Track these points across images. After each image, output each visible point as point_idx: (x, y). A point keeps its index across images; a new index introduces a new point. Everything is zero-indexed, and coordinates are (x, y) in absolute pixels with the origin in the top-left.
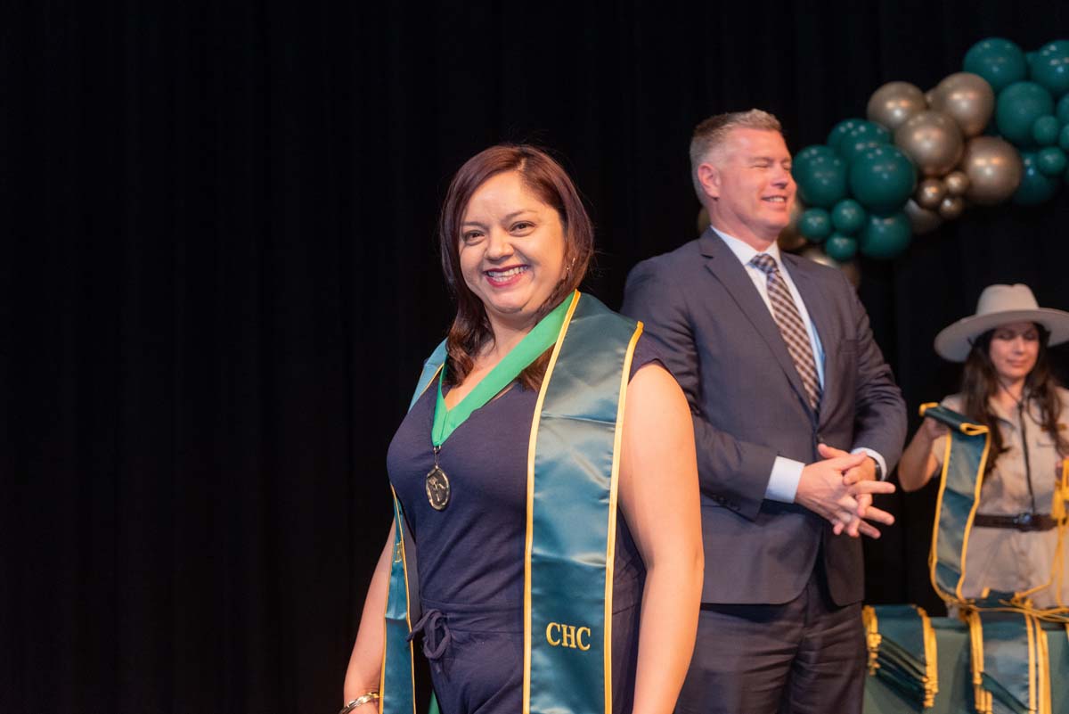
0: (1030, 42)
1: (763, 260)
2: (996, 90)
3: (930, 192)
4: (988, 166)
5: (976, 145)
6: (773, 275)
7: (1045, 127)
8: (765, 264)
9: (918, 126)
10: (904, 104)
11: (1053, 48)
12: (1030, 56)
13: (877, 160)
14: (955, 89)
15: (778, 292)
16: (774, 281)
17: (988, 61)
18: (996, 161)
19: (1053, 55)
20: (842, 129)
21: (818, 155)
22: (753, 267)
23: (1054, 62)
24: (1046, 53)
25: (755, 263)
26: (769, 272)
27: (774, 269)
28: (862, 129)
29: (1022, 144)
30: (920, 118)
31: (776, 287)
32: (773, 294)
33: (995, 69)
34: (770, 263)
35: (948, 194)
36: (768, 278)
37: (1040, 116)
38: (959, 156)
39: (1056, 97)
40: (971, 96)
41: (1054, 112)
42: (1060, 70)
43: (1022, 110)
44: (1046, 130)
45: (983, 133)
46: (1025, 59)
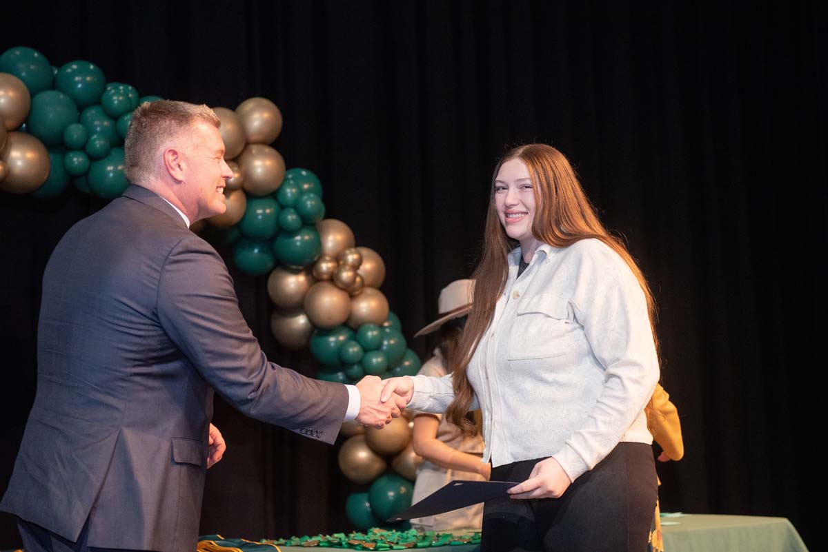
0: (57, 58)
2: (33, 92)
4: (22, 158)
5: (14, 138)
7: (75, 133)
11: (75, 67)
12: (56, 70)
17: (21, 66)
18: (30, 155)
23: (77, 79)
24: (69, 70)
29: (54, 145)
37: (71, 123)
38: (3, 146)
39: (80, 107)
40: (11, 94)
41: (79, 120)
42: (80, 86)
43: (51, 116)
44: (75, 136)
45: (17, 129)
46: (52, 72)
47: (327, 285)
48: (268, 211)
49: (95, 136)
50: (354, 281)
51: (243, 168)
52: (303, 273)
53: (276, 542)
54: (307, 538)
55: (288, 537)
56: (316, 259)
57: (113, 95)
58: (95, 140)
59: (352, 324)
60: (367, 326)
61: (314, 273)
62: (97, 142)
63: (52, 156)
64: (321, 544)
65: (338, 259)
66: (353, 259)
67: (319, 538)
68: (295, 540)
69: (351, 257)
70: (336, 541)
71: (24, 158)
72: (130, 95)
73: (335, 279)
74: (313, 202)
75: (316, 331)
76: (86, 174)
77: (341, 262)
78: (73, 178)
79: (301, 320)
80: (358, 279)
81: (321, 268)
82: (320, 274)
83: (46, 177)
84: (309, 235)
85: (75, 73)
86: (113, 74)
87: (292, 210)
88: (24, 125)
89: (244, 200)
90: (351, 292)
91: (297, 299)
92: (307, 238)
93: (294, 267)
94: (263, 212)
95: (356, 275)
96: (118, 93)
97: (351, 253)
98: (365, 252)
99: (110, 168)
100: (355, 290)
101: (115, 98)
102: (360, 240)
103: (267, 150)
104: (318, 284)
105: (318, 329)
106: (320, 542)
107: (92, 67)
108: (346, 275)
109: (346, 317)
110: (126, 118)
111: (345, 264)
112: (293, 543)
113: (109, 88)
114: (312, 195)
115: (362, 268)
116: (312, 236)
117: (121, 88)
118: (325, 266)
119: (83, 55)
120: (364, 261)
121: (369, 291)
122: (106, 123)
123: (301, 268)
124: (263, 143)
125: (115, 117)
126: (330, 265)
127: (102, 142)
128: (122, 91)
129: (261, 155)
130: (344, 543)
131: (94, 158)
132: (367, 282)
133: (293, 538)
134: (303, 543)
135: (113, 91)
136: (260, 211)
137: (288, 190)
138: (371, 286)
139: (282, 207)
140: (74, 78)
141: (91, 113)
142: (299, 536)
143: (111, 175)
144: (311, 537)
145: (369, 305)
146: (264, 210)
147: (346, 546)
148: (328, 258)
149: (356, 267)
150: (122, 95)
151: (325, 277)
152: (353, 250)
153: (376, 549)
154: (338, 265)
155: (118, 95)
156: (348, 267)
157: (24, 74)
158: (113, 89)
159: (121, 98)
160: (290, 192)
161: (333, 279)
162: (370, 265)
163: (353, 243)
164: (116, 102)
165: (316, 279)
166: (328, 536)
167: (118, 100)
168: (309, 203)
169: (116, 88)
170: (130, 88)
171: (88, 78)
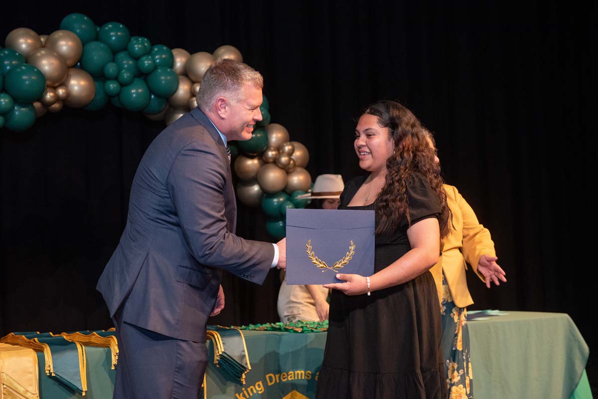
0: (99, 20)
2: (84, 42)
3: (49, 96)
4: (77, 85)
5: (72, 72)
7: (111, 69)
9: (43, 56)
10: (29, 41)
11: (110, 26)
12: (99, 28)
13: (23, 72)
14: (60, 39)
17: (76, 26)
18: (83, 83)
19: (111, 30)
23: (112, 34)
24: (107, 28)
28: (6, 52)
29: (98, 76)
30: (43, 52)
35: (57, 99)
37: (108, 62)
38: (65, 77)
39: (114, 52)
40: (70, 43)
41: (114, 60)
42: (114, 38)
43: (96, 58)
44: (111, 71)
45: (74, 66)
46: (96, 30)
47: (272, 166)
49: (124, 71)
50: (289, 163)
52: (257, 158)
53: (240, 328)
54: (259, 325)
55: (247, 325)
56: (265, 149)
57: (135, 44)
58: (123, 73)
59: (288, 191)
60: (298, 191)
61: (264, 158)
62: (125, 74)
63: (96, 83)
64: (268, 329)
65: (279, 149)
66: (289, 149)
67: (268, 325)
68: (252, 326)
69: (287, 148)
70: (278, 327)
71: (79, 85)
72: (146, 44)
73: (277, 161)
75: (265, 195)
76: (118, 95)
77: (281, 151)
78: (110, 97)
79: (256, 188)
80: (292, 162)
81: (268, 155)
82: (267, 158)
83: (93, 97)
84: (260, 133)
86: (135, 31)
88: (79, 64)
90: (287, 170)
91: (253, 174)
92: (259, 135)
93: (251, 154)
95: (290, 159)
96: (138, 43)
97: (288, 145)
98: (296, 144)
99: (133, 91)
100: (289, 169)
101: (136, 46)
102: (292, 137)
104: (267, 165)
105: (266, 194)
106: (267, 327)
107: (121, 26)
108: (284, 159)
109: (284, 186)
110: (143, 59)
111: (283, 152)
112: (250, 328)
113: (132, 40)
115: (294, 154)
116: (262, 134)
117: (140, 39)
118: (271, 154)
119: (115, 18)
120: (295, 151)
121: (299, 169)
122: (130, 62)
123: (255, 155)
125: (136, 58)
126: (274, 153)
127: (128, 74)
128: (140, 42)
130: (282, 328)
131: (123, 85)
132: (297, 164)
133: (250, 325)
134: (257, 329)
135: (135, 42)
138: (301, 166)
140: (110, 33)
141: (121, 56)
142: (254, 324)
143: (134, 95)
144: (262, 324)
145: (298, 179)
147: (283, 330)
148: (272, 148)
149: (290, 154)
150: (140, 44)
151: (271, 160)
152: (288, 143)
153: (302, 332)
154: (279, 153)
155: (138, 45)
156: (285, 154)
157: (78, 31)
158: (135, 40)
159: (140, 46)
161: (276, 162)
162: (299, 153)
163: (289, 139)
164: (137, 48)
165: (265, 162)
166: (272, 324)
167: (138, 47)
169: (137, 40)
170: (146, 39)
171: (119, 34)
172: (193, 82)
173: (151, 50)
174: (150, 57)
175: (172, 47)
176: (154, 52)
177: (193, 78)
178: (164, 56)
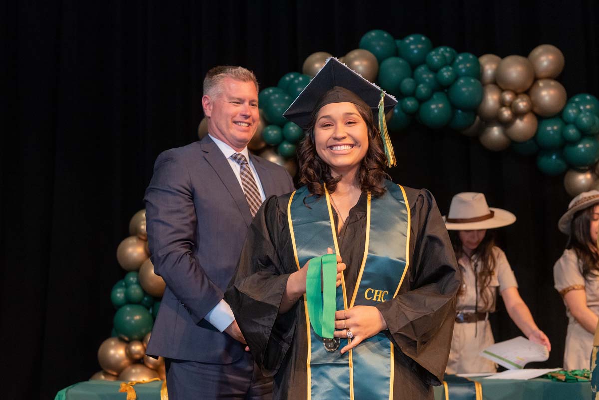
0: (399, 34)
1: (239, 157)
2: (380, 60)
6: (244, 166)
7: (408, 84)
8: (240, 159)
11: (412, 39)
12: (398, 42)
14: (356, 59)
15: (246, 176)
16: (245, 169)
17: (374, 43)
20: (287, 79)
21: (274, 93)
22: (232, 160)
23: (412, 47)
24: (407, 42)
25: (234, 158)
26: (242, 164)
27: (245, 162)
28: (301, 79)
31: (245, 173)
32: (243, 177)
33: (378, 49)
34: (243, 159)
36: (241, 167)
37: (404, 78)
39: (413, 66)
40: (365, 63)
41: (412, 76)
42: (416, 52)
44: (408, 87)
46: (395, 44)
48: (555, 128)
49: (421, 86)
51: (533, 98)
52: (589, 172)
56: (596, 161)
57: (433, 56)
58: (422, 88)
61: (597, 172)
62: (423, 90)
72: (447, 55)
74: (588, 119)
76: (417, 112)
84: (589, 144)
85: (412, 43)
87: (572, 126)
89: (535, 121)
92: (587, 146)
93: (582, 168)
94: (551, 128)
96: (437, 54)
99: (434, 107)
103: (552, 83)
107: (423, 39)
110: (442, 71)
113: (432, 52)
114: (588, 114)
116: (592, 144)
117: (442, 50)
122: (431, 76)
123: (586, 168)
124: (550, 78)
125: (435, 70)
127: (426, 89)
128: (440, 53)
129: (546, 87)
131: (422, 101)
135: (434, 53)
136: (549, 128)
137: (570, 111)
139: (566, 123)
140: (410, 46)
141: (422, 69)
143: (436, 111)
146: (552, 127)
150: (439, 55)
155: (436, 57)
158: (435, 51)
160: (571, 112)
164: (436, 60)
168: (584, 119)
169: (438, 51)
171: (420, 46)
172: (502, 91)
173: (454, 60)
174: (450, 68)
175: (479, 55)
176: (457, 61)
177: (502, 86)
178: (468, 65)
